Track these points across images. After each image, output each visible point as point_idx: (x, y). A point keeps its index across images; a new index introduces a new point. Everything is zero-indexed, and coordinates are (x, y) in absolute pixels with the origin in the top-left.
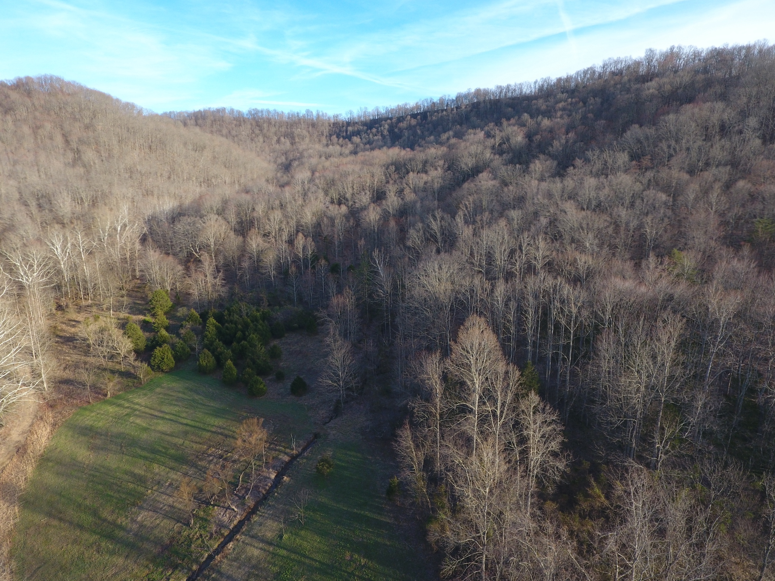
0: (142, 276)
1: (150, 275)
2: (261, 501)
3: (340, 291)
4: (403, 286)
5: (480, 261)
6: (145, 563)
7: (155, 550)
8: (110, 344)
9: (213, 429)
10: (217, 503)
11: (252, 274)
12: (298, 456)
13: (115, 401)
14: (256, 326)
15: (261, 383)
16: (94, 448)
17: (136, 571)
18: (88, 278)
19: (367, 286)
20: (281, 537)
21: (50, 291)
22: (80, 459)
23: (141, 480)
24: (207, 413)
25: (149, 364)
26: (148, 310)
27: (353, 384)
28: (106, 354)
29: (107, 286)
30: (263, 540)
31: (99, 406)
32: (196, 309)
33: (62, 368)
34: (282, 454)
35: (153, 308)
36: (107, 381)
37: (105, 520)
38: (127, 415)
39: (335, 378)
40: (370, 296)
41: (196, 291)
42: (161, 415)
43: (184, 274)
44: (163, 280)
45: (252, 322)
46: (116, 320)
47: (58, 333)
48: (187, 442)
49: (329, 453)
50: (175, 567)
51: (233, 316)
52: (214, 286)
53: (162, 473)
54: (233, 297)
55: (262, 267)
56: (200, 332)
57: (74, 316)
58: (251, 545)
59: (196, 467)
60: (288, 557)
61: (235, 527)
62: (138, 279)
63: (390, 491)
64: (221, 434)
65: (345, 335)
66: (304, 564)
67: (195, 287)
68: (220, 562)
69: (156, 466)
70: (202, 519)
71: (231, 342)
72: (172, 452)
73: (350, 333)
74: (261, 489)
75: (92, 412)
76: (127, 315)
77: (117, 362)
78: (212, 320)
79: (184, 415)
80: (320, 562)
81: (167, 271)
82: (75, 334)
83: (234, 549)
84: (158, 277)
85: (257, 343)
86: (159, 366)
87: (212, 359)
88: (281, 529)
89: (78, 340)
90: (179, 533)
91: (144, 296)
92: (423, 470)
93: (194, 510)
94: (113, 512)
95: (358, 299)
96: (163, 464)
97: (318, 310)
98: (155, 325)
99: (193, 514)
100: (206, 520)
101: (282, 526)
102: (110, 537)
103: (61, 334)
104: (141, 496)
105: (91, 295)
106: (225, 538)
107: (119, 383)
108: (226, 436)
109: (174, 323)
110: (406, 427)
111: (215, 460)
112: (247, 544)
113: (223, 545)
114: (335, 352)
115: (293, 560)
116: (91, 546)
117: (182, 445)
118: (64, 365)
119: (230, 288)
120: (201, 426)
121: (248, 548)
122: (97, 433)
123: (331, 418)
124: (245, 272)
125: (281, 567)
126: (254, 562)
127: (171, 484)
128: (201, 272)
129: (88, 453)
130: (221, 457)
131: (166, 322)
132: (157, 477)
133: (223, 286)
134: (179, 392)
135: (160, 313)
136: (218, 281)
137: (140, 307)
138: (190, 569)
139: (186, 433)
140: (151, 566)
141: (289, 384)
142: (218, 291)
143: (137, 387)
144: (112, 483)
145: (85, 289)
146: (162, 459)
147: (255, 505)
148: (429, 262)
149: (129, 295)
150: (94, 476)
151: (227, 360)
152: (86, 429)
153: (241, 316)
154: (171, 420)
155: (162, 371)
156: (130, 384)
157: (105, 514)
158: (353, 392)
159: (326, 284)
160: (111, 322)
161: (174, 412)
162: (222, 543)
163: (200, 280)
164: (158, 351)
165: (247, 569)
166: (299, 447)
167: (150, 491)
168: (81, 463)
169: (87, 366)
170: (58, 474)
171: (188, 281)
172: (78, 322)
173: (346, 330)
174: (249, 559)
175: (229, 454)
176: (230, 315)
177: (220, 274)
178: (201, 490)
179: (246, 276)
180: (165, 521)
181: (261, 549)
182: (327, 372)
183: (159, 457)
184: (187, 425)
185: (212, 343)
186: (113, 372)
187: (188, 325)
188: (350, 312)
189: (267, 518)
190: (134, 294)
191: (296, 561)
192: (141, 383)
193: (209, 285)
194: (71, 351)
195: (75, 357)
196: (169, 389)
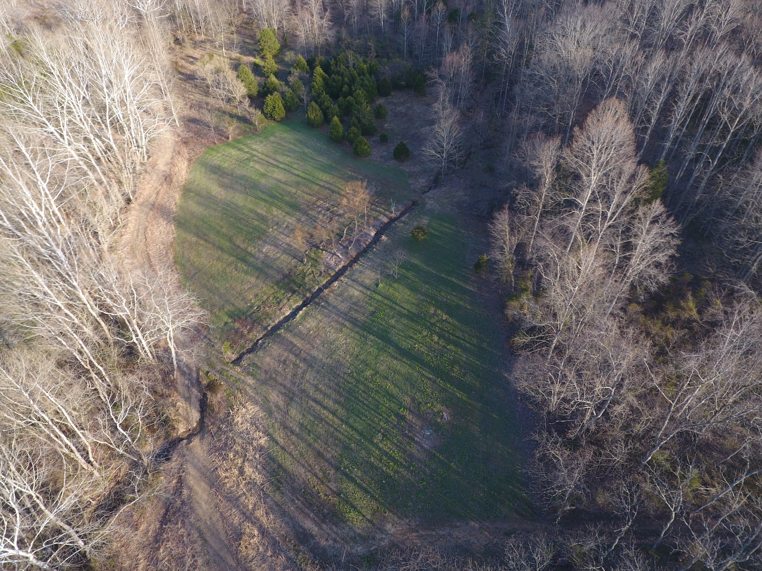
0: (249, 9)
1: (256, 9)
2: (362, 253)
3: (455, 48)
4: (531, 47)
5: (639, 20)
6: (271, 285)
7: (279, 277)
8: (226, 87)
9: (322, 183)
10: (325, 248)
11: (361, 16)
12: (396, 219)
13: (237, 145)
14: (363, 80)
15: (366, 144)
16: (223, 186)
17: (264, 289)
18: (198, 10)
19: (488, 42)
20: (377, 285)
21: (165, 22)
22: (214, 193)
23: (263, 219)
24: (316, 168)
25: (263, 112)
26: (257, 51)
27: (456, 157)
28: (223, 97)
29: (217, 21)
30: (362, 285)
31: (223, 147)
32: (302, 54)
33: (188, 107)
34: (382, 216)
35: (262, 50)
36: (227, 125)
37: (238, 247)
38: (247, 159)
39: (439, 149)
40: (490, 55)
41: (303, 32)
42: (275, 163)
43: (290, 11)
44: (270, 18)
45: (359, 75)
46: (229, 61)
47: (180, 69)
48: (299, 192)
49: (425, 221)
50: (294, 292)
51: (340, 67)
52: (321, 27)
53: (280, 216)
54: (340, 43)
55: (371, 7)
56: (308, 81)
57: (190, 51)
58: (352, 287)
59: (308, 215)
60: (381, 302)
61: (340, 270)
62: (245, 13)
63: (478, 266)
64: (328, 189)
65: (455, 100)
66: (395, 309)
67: (301, 28)
68: (328, 295)
69: (274, 209)
70: (313, 259)
71: (338, 97)
72: (287, 198)
73: (460, 98)
74: (362, 243)
75: (218, 152)
76: (238, 55)
77: (234, 106)
78: (319, 70)
79: (296, 166)
80: (408, 310)
81: (273, 6)
82: (194, 71)
83: (339, 287)
84: (265, 13)
85: (363, 101)
86: (271, 115)
87: (320, 113)
88: (378, 279)
89: (197, 79)
90: (296, 267)
91: (252, 34)
92: (514, 254)
93: (306, 251)
94: (244, 241)
95: (475, 58)
96: (280, 208)
97: (429, 70)
98: (265, 69)
99: (306, 255)
100: (316, 261)
101: (378, 277)
102: (244, 260)
103: (183, 71)
104: (264, 232)
105: (203, 30)
106: (332, 277)
107: (238, 127)
108: (333, 192)
109: (283, 68)
110: (505, 211)
111: (323, 212)
112: (349, 285)
113: (330, 283)
114: (442, 121)
115: (386, 305)
116: (229, 265)
117: (295, 194)
118: (189, 104)
119: (338, 32)
120: (311, 178)
121: (350, 289)
122: (224, 173)
123: (430, 189)
124: (352, 13)
125: (376, 308)
126: (354, 300)
127: (287, 227)
128: (307, 9)
129: (220, 189)
130: (328, 209)
131: (276, 67)
132: (276, 219)
133: (330, 29)
134: (290, 143)
135: (269, 56)
136: (325, 23)
137: (250, 47)
138: (304, 296)
139: (298, 183)
140: (275, 287)
141: (392, 148)
142: (324, 35)
143: (253, 134)
144: (241, 218)
145: (197, 21)
146: (279, 204)
147: (356, 256)
148: (571, 17)
149: (238, 32)
150: (226, 210)
151: (333, 116)
152: (215, 167)
153: (348, 67)
154: (285, 170)
155: (274, 120)
156: (248, 130)
157: (238, 242)
158: (455, 165)
159: (441, 35)
160: (224, 62)
161: (287, 163)
162: (329, 280)
163: (306, 19)
164: (269, 99)
165: (348, 304)
166: (398, 211)
167: (271, 230)
168: (215, 197)
169: (209, 107)
170: (199, 203)
171: (295, 20)
172: (196, 59)
173: (456, 96)
174: (351, 297)
175: (335, 208)
176: (336, 65)
177: (327, 14)
178: (312, 236)
179: (354, 18)
180: (284, 255)
181: (360, 291)
182: (431, 142)
183: (276, 202)
184: (298, 176)
185: (319, 96)
186: (232, 116)
187: (296, 72)
188: (464, 74)
189: (366, 268)
190: (243, 31)
191: (388, 305)
192: (256, 130)
193: (316, 26)
194: (193, 90)
195: (197, 97)
196: (282, 139)
